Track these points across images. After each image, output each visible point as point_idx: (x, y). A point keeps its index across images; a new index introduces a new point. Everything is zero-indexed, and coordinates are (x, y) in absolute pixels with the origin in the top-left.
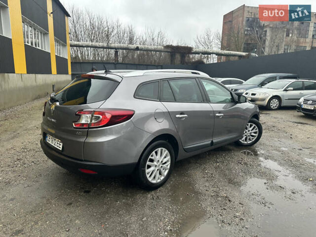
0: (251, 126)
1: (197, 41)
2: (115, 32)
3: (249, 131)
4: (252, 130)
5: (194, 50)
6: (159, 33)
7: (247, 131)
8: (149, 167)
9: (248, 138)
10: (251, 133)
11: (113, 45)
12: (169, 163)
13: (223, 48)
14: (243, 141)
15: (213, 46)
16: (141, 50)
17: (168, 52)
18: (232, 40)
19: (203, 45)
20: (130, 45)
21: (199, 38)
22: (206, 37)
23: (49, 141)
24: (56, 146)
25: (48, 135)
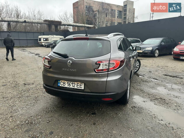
4: (137, 64)
6: (38, 12)
9: (135, 68)
13: (75, 22)
20: (20, 20)
21: (61, 17)
22: (65, 16)
23: (63, 85)
24: (76, 88)
25: (61, 81)
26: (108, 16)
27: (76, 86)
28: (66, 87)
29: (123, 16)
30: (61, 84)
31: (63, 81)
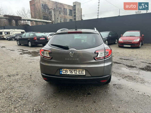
13: (32, 17)
23: (66, 73)
24: (78, 74)
25: (63, 70)
26: (61, 14)
27: (78, 73)
28: (68, 75)
29: (73, 15)
30: (63, 72)
31: (65, 69)
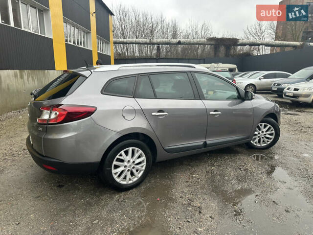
0: (265, 126)
1: (247, 32)
2: (159, 27)
3: (263, 132)
4: (267, 131)
5: (241, 42)
6: (203, 25)
7: (260, 132)
8: (116, 167)
9: (262, 140)
10: (265, 135)
11: (155, 41)
12: (144, 164)
13: (277, 38)
14: (256, 143)
15: (266, 36)
16: (183, 44)
17: (211, 45)
18: (288, 29)
19: (253, 36)
20: (172, 40)
21: (250, 29)
22: (257, 27)
